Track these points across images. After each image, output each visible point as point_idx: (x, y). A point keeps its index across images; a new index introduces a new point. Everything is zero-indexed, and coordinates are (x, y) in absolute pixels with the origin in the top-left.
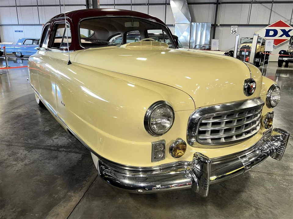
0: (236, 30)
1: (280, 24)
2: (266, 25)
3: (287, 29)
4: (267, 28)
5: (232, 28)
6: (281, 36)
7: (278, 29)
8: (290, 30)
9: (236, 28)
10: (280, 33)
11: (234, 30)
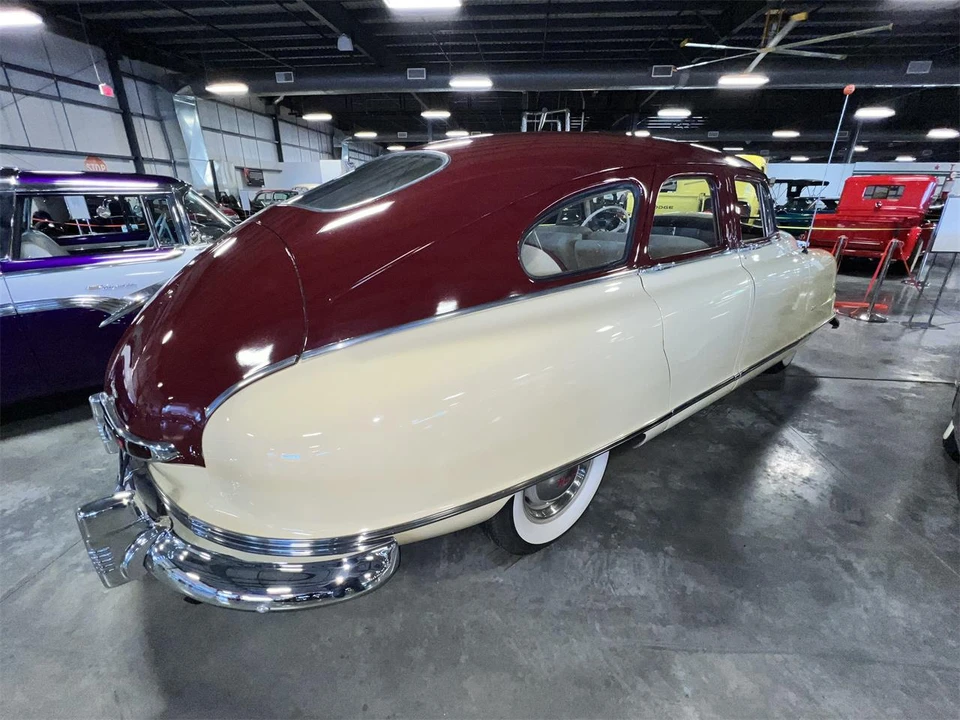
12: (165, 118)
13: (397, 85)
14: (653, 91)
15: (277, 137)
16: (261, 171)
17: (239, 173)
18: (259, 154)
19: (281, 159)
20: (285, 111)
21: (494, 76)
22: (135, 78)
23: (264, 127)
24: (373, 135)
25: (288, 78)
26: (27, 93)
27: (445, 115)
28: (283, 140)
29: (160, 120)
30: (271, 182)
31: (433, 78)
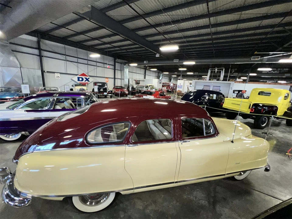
0: (59, 76)
1: (83, 75)
2: (77, 75)
3: (87, 78)
4: (78, 76)
5: (56, 74)
6: (85, 81)
7: (83, 77)
8: (89, 78)
9: (59, 75)
10: (85, 80)
11: (58, 76)
12: (122, 70)
13: (172, 63)
14: (255, 63)
15: (145, 73)
16: (140, 81)
17: (135, 81)
18: (140, 77)
19: (145, 78)
20: (148, 68)
21: (196, 61)
22: (118, 63)
23: (142, 71)
24: (168, 73)
25: (146, 62)
26: (99, 67)
27: (185, 69)
28: (146, 74)
29: (121, 70)
30: (141, 84)
31: (180, 61)
